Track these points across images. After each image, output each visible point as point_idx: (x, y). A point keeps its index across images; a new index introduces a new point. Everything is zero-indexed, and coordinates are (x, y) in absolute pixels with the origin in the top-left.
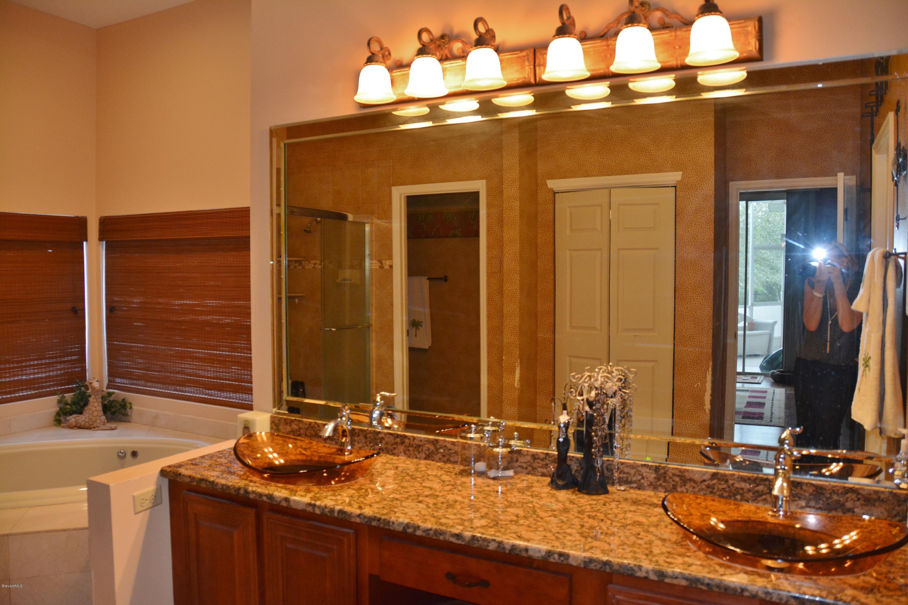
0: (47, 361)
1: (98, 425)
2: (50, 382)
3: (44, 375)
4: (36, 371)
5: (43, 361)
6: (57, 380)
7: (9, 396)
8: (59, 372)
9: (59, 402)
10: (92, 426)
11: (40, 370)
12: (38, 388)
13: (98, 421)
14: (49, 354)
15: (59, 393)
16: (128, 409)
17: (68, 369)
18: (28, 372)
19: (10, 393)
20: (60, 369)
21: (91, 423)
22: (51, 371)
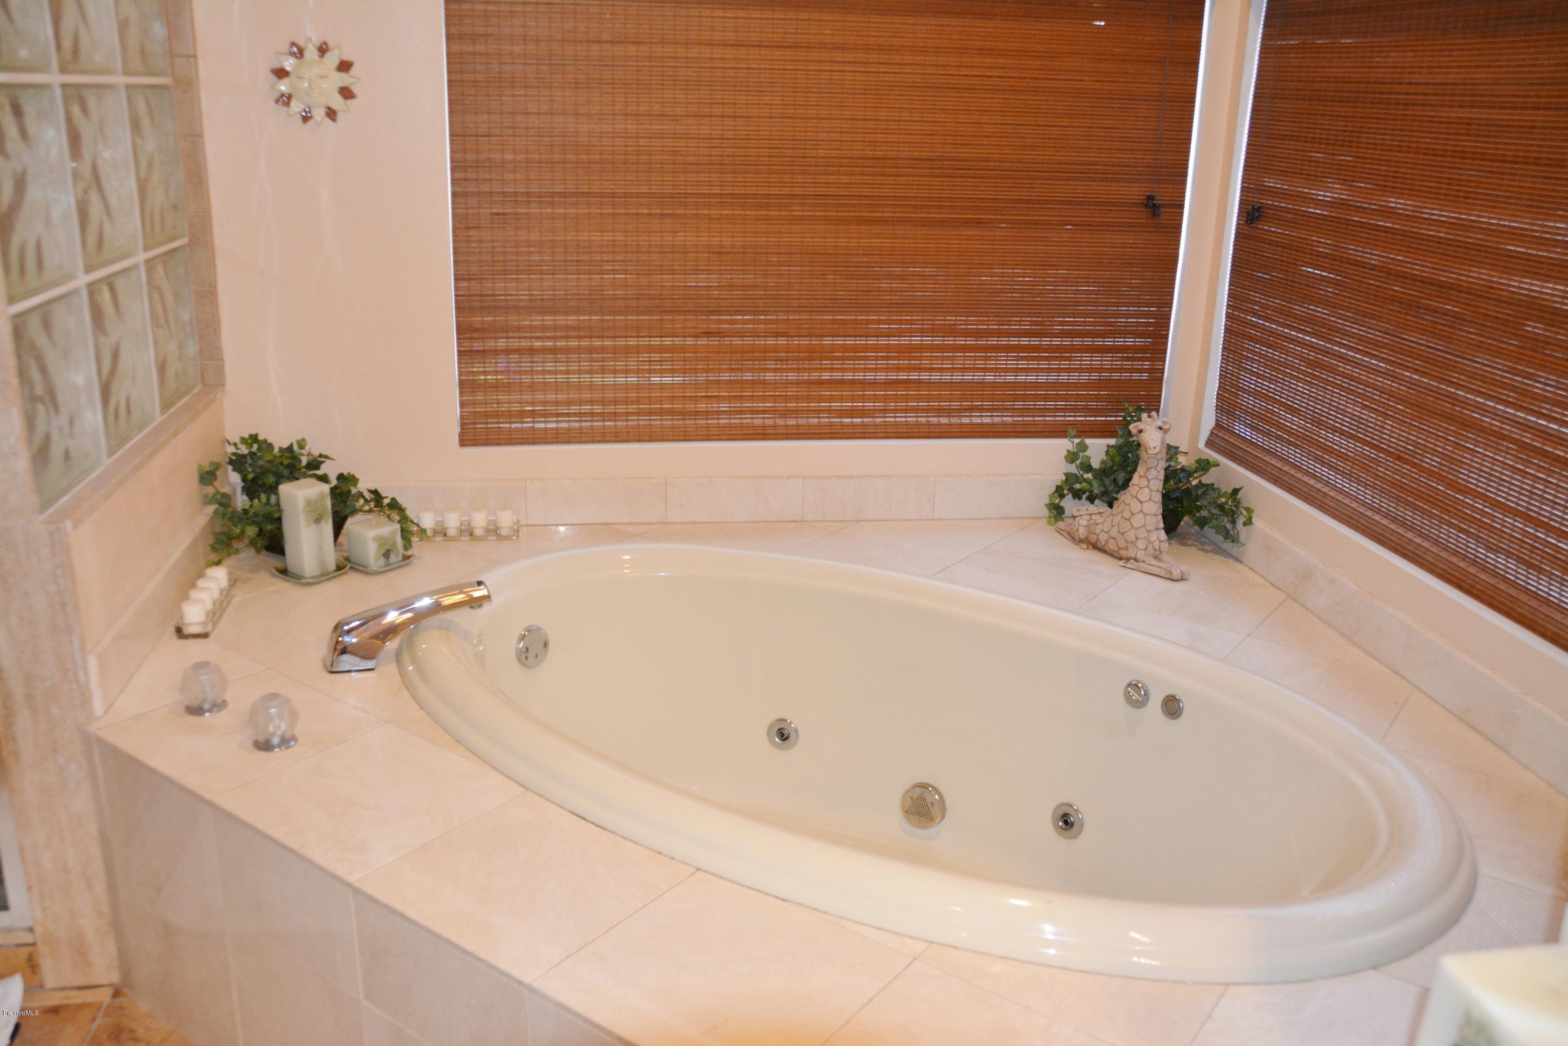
0: (1056, 342)
1: (1140, 555)
2: (1057, 398)
3: (1042, 378)
4: (1023, 364)
5: (1046, 341)
6: (1079, 398)
7: (944, 420)
8: (1085, 377)
9: (1071, 457)
10: (1124, 553)
11: (1033, 364)
12: (1023, 411)
13: (1141, 544)
14: (1062, 323)
15: (1073, 432)
16: (1240, 521)
17: (1111, 370)
18: (1002, 364)
19: (949, 412)
20: (1090, 370)
21: (1122, 544)
22: (1065, 370)
